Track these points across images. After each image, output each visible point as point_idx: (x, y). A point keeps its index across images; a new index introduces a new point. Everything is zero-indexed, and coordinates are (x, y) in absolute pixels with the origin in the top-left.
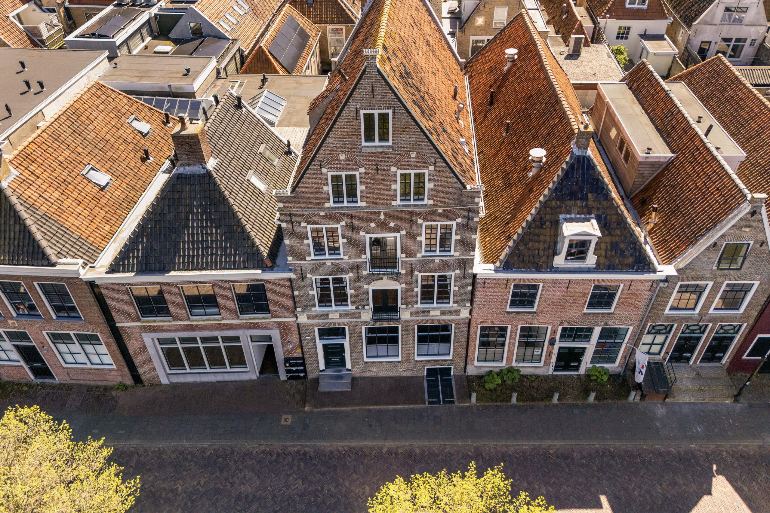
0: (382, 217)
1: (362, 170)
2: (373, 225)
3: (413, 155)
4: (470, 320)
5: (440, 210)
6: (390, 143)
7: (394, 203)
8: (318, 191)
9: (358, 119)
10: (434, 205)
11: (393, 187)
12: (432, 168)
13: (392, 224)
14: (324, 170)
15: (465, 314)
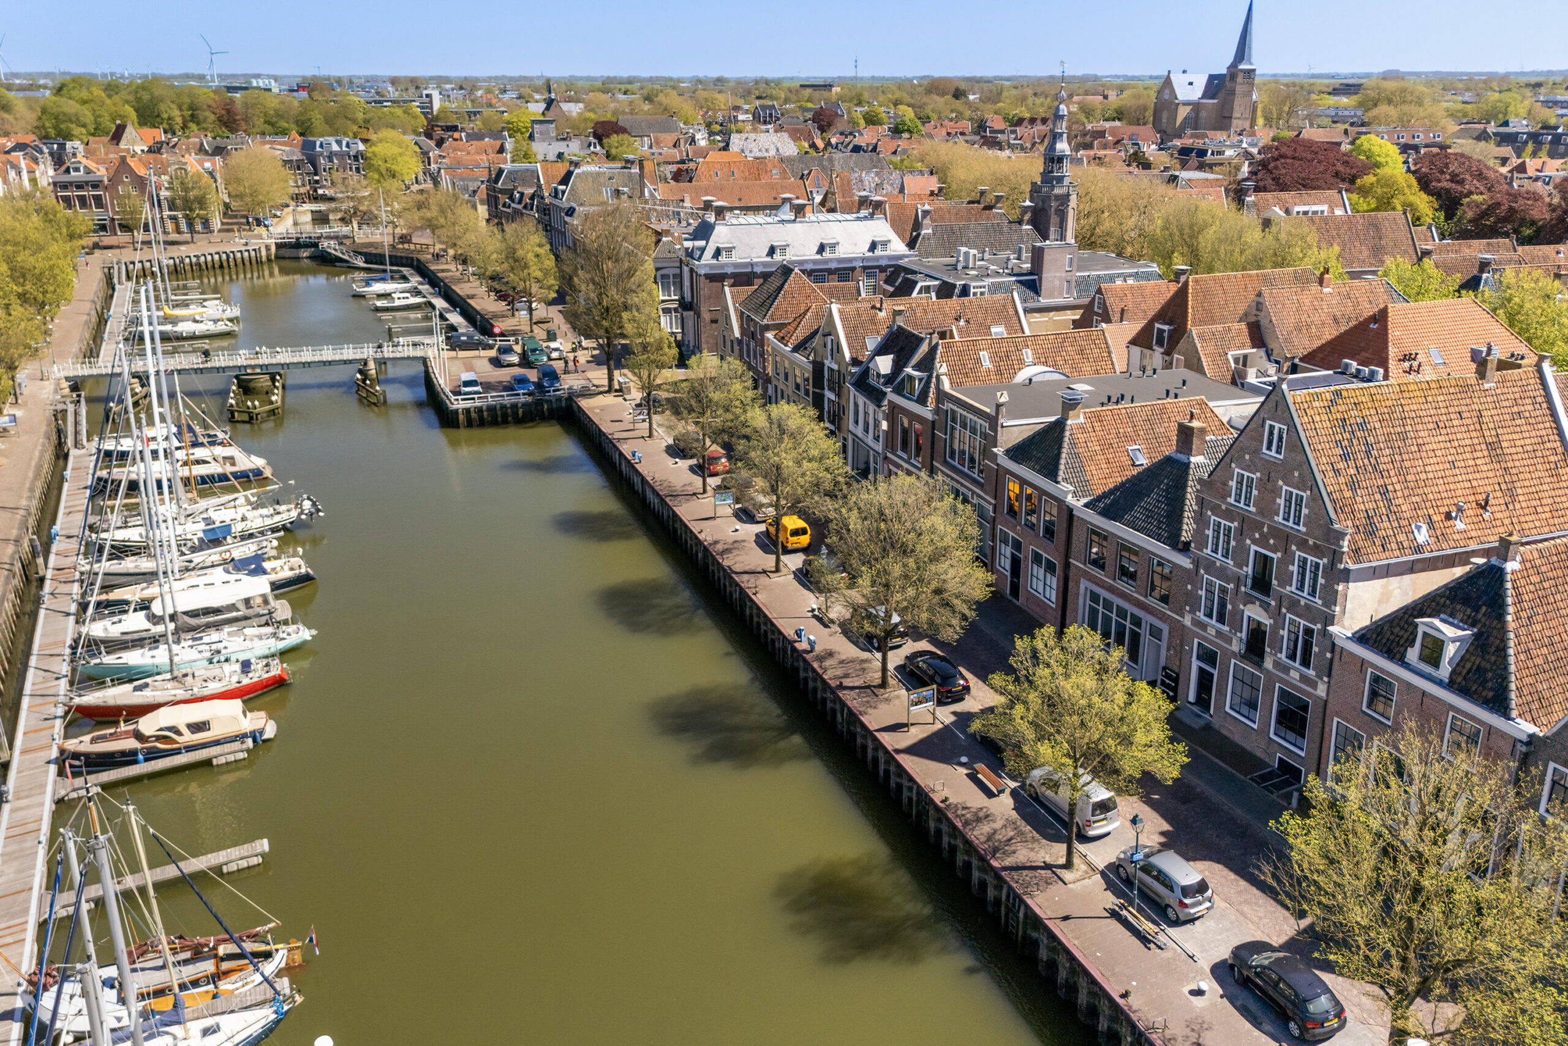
0: (1265, 530)
1: (1258, 474)
2: (1257, 535)
3: (1296, 474)
4: (1326, 702)
5: (1311, 542)
6: (1281, 457)
7: (1276, 518)
8: (1225, 484)
9: (1263, 426)
10: (1306, 534)
11: (1278, 500)
12: (1308, 492)
13: (1272, 541)
14: (1233, 465)
15: (1321, 691)
